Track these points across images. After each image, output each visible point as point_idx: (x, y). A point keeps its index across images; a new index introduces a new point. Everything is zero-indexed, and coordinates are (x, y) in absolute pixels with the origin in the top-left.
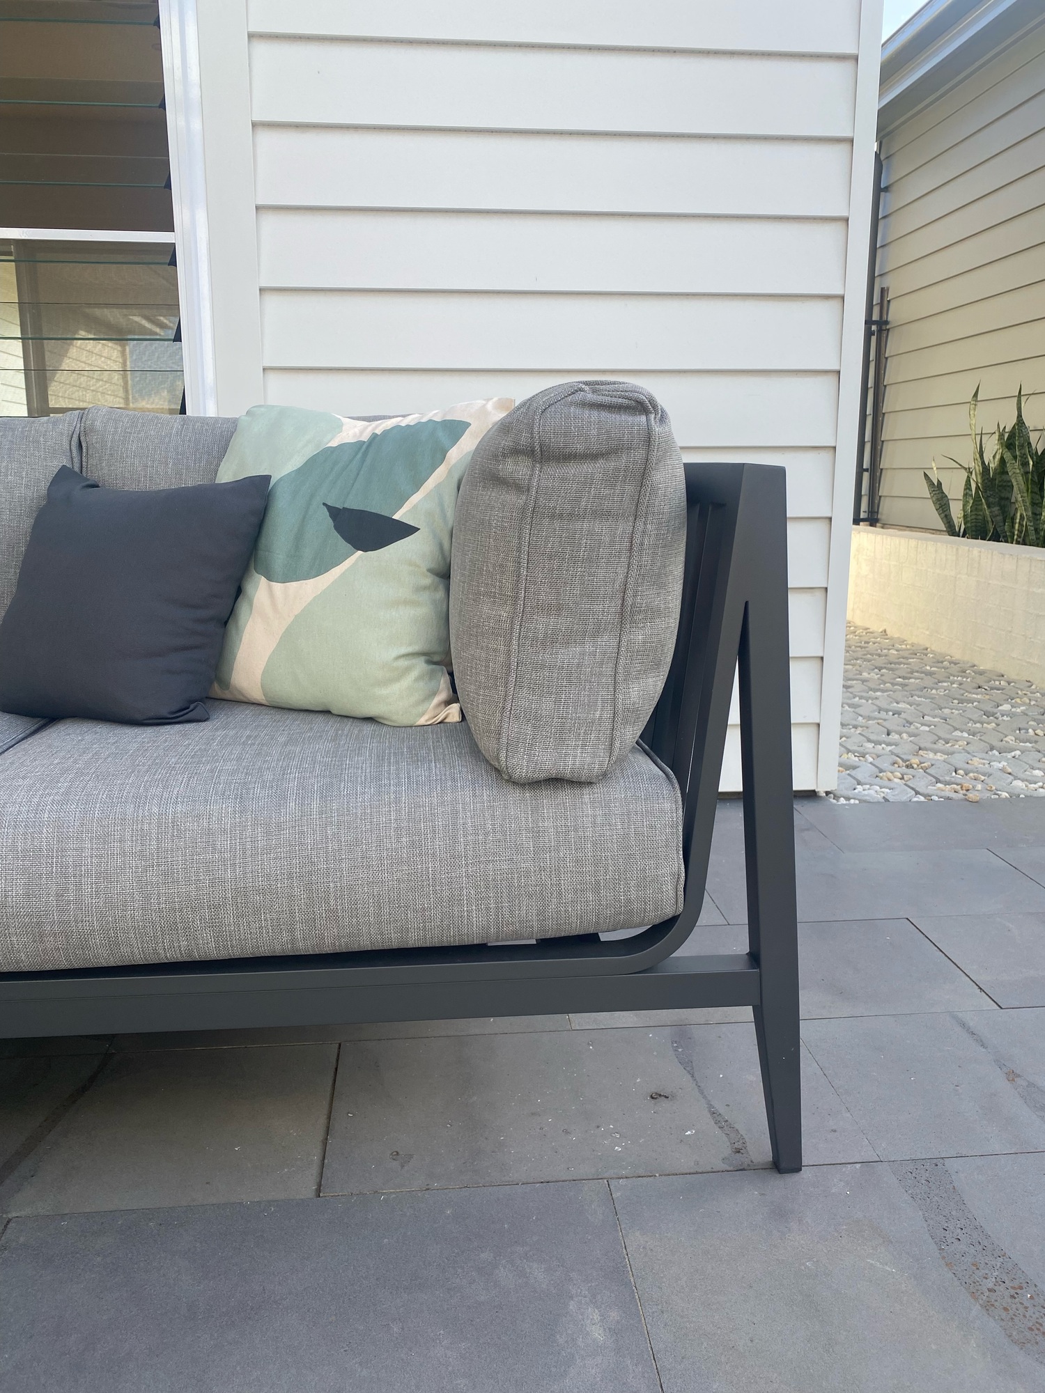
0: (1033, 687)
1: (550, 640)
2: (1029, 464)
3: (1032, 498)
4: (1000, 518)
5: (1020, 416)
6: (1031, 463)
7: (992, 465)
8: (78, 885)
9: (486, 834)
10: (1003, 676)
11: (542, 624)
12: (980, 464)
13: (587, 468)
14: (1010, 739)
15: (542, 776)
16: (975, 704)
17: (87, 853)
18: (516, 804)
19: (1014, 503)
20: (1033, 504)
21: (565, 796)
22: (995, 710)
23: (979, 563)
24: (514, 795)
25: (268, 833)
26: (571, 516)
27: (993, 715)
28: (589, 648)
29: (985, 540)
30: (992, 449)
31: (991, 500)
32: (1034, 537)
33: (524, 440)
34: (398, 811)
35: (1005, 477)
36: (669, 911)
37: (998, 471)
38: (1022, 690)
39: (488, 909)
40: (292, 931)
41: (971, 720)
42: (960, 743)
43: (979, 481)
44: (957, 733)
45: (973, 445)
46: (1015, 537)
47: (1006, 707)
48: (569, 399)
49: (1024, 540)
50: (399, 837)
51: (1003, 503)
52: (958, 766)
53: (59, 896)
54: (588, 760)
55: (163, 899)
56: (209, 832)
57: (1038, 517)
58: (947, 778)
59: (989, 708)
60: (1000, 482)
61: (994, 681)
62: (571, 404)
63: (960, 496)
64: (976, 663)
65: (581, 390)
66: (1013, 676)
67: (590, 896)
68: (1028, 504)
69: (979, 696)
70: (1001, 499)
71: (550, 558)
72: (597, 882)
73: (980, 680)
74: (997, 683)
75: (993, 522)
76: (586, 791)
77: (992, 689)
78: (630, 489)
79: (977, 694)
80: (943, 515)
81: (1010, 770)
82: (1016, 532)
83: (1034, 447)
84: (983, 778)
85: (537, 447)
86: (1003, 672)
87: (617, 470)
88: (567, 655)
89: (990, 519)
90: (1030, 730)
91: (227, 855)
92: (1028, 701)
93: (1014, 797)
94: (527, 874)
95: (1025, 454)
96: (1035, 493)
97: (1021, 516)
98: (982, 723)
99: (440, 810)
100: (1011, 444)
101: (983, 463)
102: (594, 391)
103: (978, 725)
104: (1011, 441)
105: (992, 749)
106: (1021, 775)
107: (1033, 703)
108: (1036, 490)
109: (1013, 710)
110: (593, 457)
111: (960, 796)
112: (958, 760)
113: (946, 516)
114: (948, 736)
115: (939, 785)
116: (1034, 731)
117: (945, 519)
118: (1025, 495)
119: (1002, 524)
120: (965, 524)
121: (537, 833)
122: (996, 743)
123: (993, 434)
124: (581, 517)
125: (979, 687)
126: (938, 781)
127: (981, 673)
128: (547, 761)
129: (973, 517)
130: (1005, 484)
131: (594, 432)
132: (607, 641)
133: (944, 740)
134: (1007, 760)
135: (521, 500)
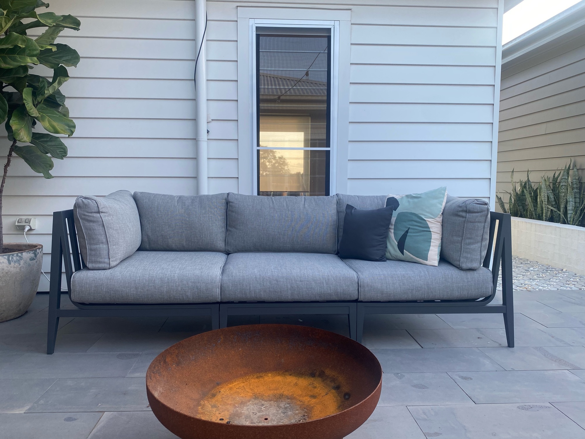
0: (539, 263)
1: (470, 244)
2: (532, 193)
3: (534, 204)
4: (522, 210)
5: (528, 179)
6: (533, 193)
7: (519, 193)
8: (389, 285)
9: (458, 278)
10: (528, 260)
11: (468, 241)
12: (515, 193)
13: (477, 214)
14: (535, 277)
15: (468, 268)
16: (522, 268)
17: (390, 280)
18: (462, 273)
19: (527, 205)
20: (534, 206)
21: (471, 272)
22: (529, 269)
23: (518, 225)
24: (462, 272)
25: (420, 277)
26: (474, 222)
27: (528, 271)
28: (476, 245)
29: (517, 217)
30: (519, 188)
31: (519, 204)
32: (535, 217)
33: (465, 209)
34: (442, 274)
35: (523, 197)
36: (490, 294)
37: (521, 195)
38: (535, 264)
39: (459, 292)
40: (424, 295)
41: (522, 272)
42: (521, 277)
43: (515, 198)
44: (519, 275)
45: (512, 187)
46: (528, 216)
47: (532, 269)
48: (473, 202)
49: (531, 217)
50: (443, 279)
51: (523, 205)
52: (522, 283)
53: (386, 287)
54: (476, 265)
55: (403, 288)
56: (410, 277)
57: (536, 210)
58: (520, 286)
59: (527, 269)
60: (522, 198)
61: (526, 261)
62: (474, 203)
63: (508, 201)
64: (518, 256)
65: (475, 201)
66: (532, 260)
67: (477, 290)
68: (533, 206)
69: (522, 266)
70: (522, 204)
71: (470, 229)
72: (478, 288)
73: (522, 261)
74: (527, 262)
75: (520, 211)
76: (475, 271)
77: (526, 264)
78: (484, 218)
79: (521, 265)
80: (503, 208)
81: (537, 284)
82: (528, 215)
83: (533, 188)
84: (530, 286)
85: (468, 210)
86: (528, 259)
87: (482, 215)
88: (472, 247)
89: (519, 210)
90: (541, 275)
91: (414, 281)
92: (538, 267)
93: (540, 290)
94: (466, 286)
95: (530, 190)
96: (535, 203)
97: (530, 209)
98: (526, 273)
99: (449, 274)
100: (525, 187)
101: (516, 192)
102: (477, 201)
103: (524, 273)
104: (525, 186)
105: (531, 279)
106: (540, 285)
107: (540, 268)
108: (535, 202)
109: (534, 269)
110: (478, 212)
111: (525, 289)
112: (522, 282)
113: (504, 209)
114: (517, 276)
115: (518, 287)
116: (542, 275)
117: (503, 210)
118: (532, 203)
119: (523, 212)
120: (510, 211)
121: (467, 279)
122: (532, 278)
123: (518, 182)
124: (476, 222)
125: (521, 263)
126: (518, 286)
127: (521, 259)
128: (469, 265)
129: (513, 209)
130: (523, 199)
131: (479, 208)
132: (479, 244)
133: (516, 277)
134: (536, 282)
135: (464, 219)
